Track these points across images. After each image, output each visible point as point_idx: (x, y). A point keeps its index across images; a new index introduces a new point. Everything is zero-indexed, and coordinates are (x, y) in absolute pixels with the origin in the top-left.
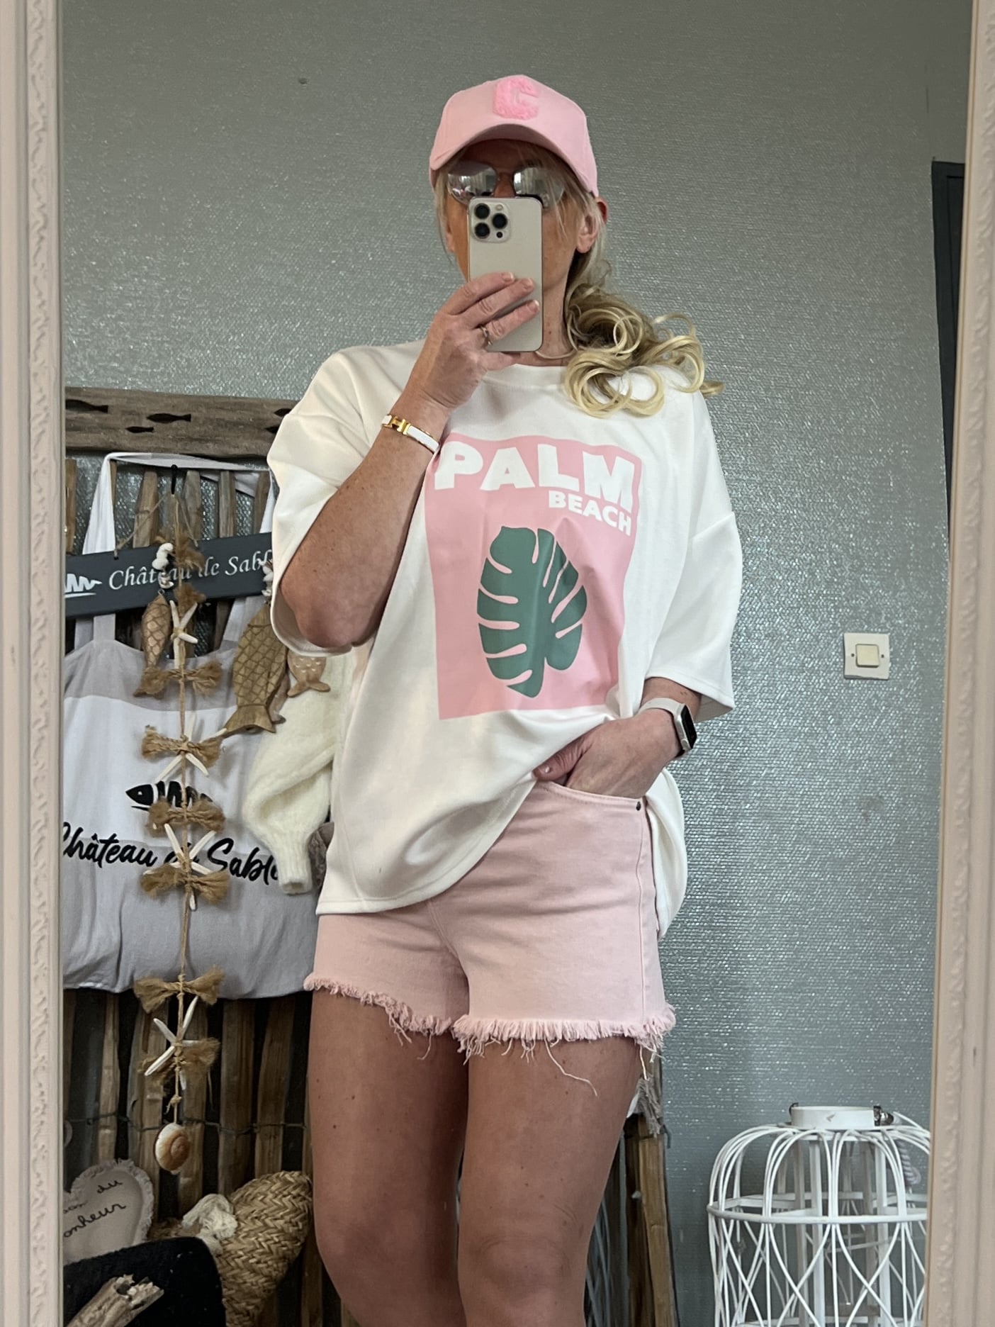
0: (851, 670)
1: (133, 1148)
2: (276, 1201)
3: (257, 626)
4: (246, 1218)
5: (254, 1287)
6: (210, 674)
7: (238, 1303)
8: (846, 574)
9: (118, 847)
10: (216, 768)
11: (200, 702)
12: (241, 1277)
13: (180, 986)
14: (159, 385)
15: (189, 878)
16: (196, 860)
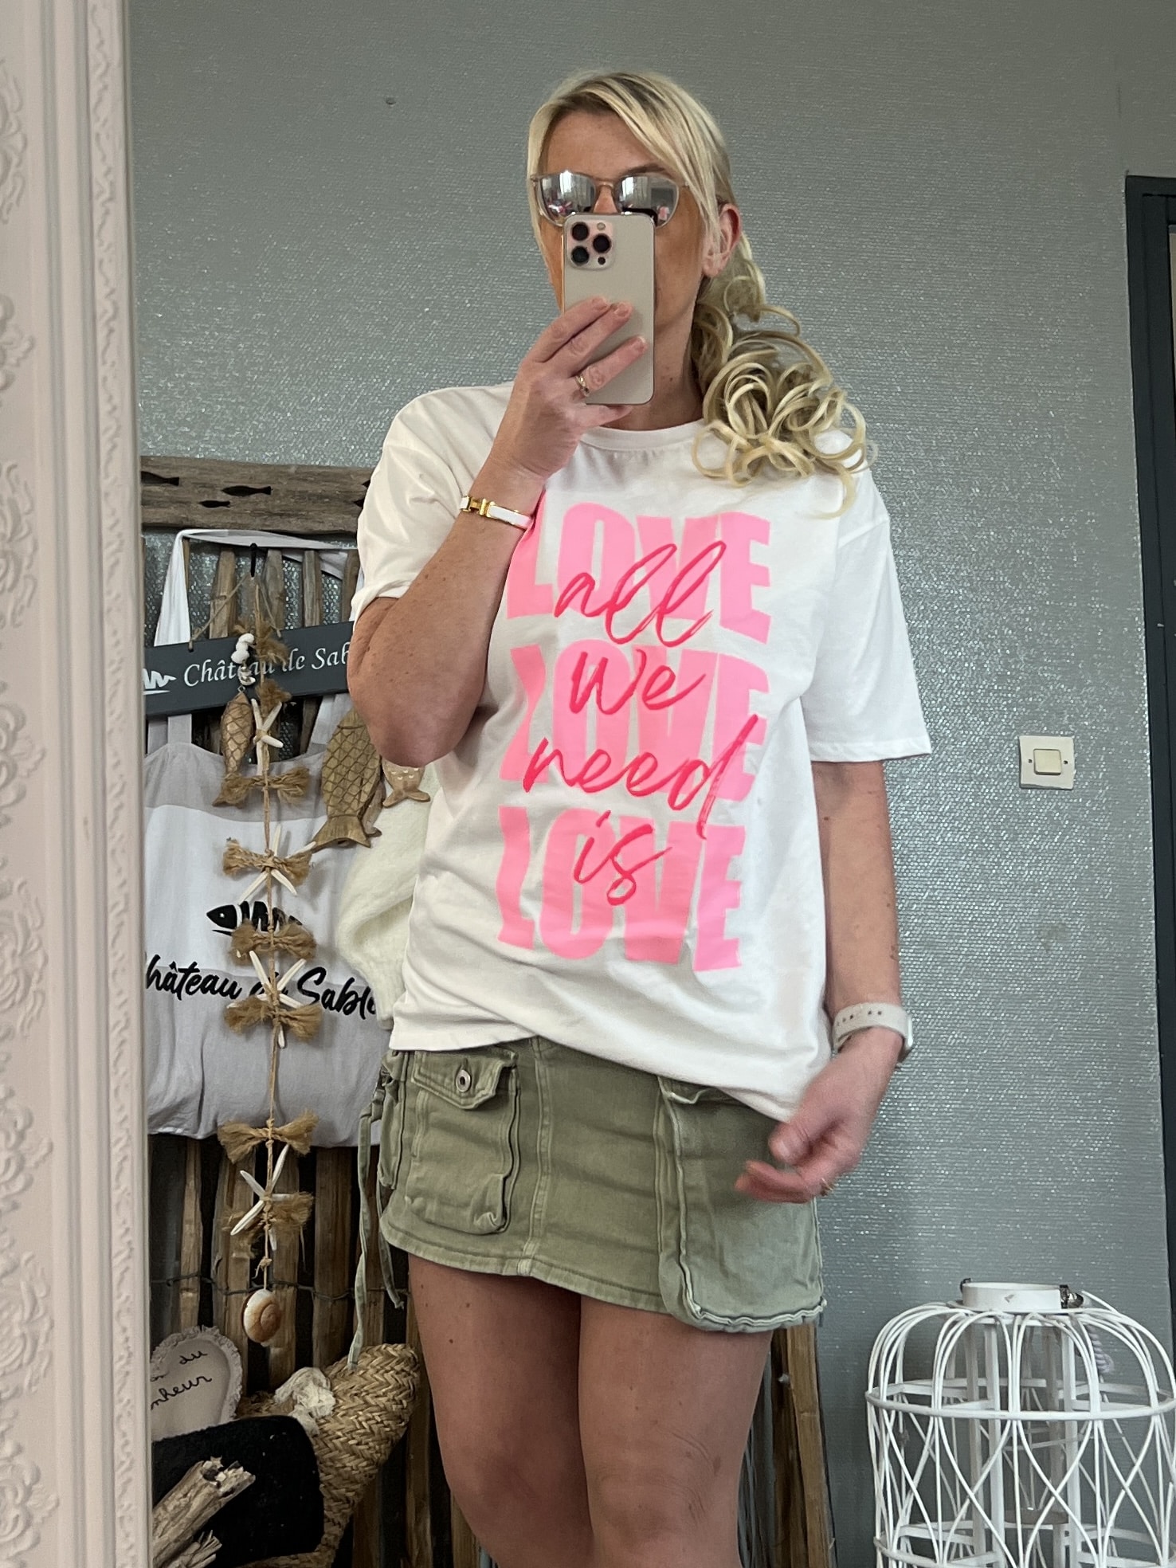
0: (1028, 778)
1: (217, 1314)
2: (377, 1376)
3: (346, 728)
4: (345, 1394)
5: (354, 1472)
6: (295, 780)
7: (336, 1488)
8: (1022, 668)
9: (199, 977)
10: (305, 888)
11: (286, 812)
12: (340, 1460)
13: (268, 1133)
14: (236, 452)
15: (277, 1013)
16: (285, 992)
